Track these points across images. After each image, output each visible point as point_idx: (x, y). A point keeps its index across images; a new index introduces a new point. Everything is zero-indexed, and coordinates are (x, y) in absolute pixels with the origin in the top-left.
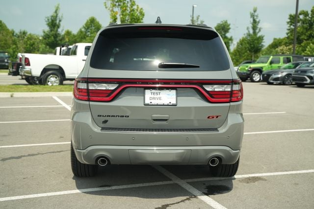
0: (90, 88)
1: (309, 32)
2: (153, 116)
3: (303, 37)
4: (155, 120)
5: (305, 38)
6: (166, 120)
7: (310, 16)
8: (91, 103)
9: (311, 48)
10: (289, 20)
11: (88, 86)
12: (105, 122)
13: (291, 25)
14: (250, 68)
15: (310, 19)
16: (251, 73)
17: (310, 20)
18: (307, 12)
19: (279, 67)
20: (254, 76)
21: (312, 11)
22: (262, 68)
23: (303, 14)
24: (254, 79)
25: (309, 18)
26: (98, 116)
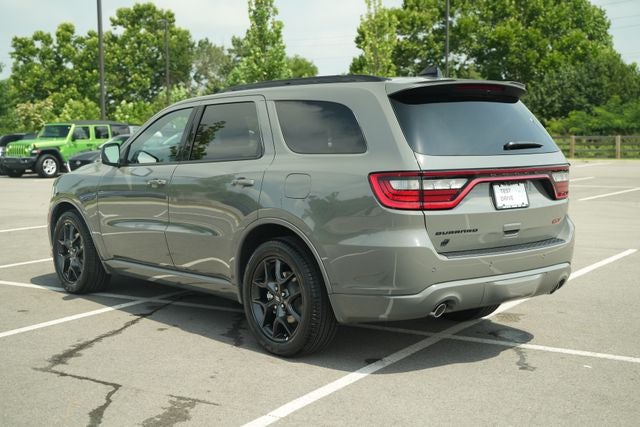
0: (425, 188)
1: (57, 77)
2: (506, 225)
3: (46, 85)
4: (507, 232)
5: (52, 87)
6: (517, 231)
7: (55, 43)
8: (427, 213)
9: (71, 107)
10: (13, 50)
11: (421, 185)
12: (445, 243)
13: (19, 59)
14: (35, 148)
15: (55, 50)
16: (38, 158)
17: (55, 53)
18: (49, 36)
19: (88, 145)
20: (44, 164)
21: (58, 35)
22: (58, 147)
23: (41, 39)
24: (46, 170)
25: (55, 47)
26: (437, 234)
